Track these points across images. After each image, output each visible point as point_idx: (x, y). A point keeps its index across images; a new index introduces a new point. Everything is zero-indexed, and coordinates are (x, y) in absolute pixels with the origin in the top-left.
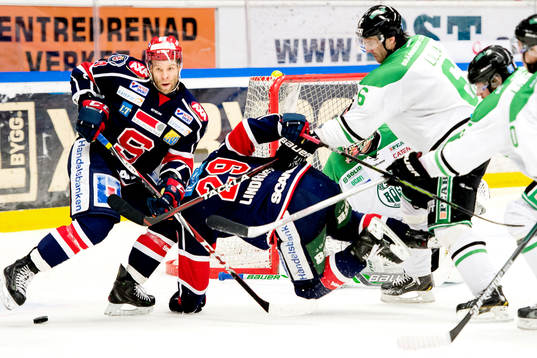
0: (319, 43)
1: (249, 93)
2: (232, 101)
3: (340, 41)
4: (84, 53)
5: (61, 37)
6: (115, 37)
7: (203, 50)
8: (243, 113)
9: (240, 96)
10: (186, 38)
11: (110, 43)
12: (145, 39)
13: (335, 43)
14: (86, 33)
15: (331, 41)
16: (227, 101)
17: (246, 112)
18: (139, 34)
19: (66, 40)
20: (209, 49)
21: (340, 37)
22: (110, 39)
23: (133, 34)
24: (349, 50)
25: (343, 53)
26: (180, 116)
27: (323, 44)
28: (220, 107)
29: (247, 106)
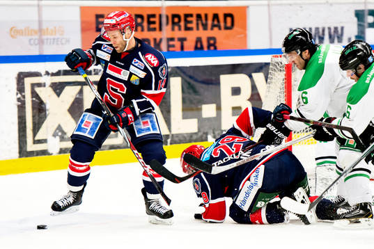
0: (321, 30)
1: (271, 67)
2: (259, 72)
3: (336, 29)
4: (155, 40)
5: (139, 28)
6: (176, 28)
7: (239, 36)
8: (266, 81)
9: (264, 69)
10: (226, 28)
11: (173, 32)
12: (198, 29)
13: (332, 30)
14: (157, 26)
15: (329, 29)
16: (256, 72)
17: (269, 80)
18: (193, 25)
19: (143, 30)
20: (242, 35)
21: (336, 25)
22: (173, 29)
23: (189, 25)
24: (342, 34)
25: (338, 37)
26: (136, 65)
27: (323, 30)
28: (250, 77)
29: (269, 76)
